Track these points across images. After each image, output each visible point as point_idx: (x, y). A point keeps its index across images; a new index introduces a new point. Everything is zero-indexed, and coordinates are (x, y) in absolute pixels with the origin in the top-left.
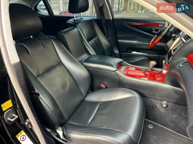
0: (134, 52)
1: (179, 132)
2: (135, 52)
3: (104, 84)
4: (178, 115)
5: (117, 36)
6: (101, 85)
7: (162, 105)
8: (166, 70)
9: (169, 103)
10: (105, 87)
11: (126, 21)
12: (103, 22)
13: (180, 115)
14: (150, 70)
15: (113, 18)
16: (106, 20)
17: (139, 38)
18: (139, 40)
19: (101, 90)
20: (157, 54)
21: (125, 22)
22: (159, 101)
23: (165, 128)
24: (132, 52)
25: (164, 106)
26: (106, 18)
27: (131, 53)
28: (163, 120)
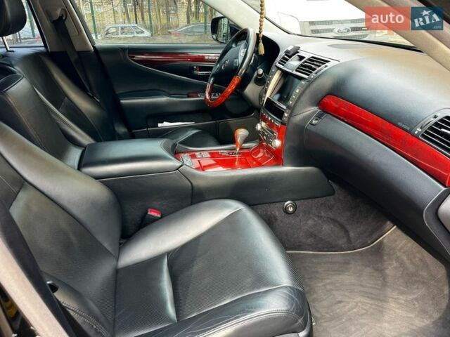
0: (162, 123)
1: (323, 248)
2: (166, 124)
3: (154, 209)
4: (316, 219)
5: (114, 92)
6: (149, 213)
7: (286, 210)
8: (279, 139)
9: (296, 202)
10: (159, 216)
11: (129, 53)
12: (73, 58)
13: (320, 217)
14: (238, 149)
15: (94, 47)
16: (79, 53)
17: (166, 90)
18: (169, 95)
19: (154, 224)
20: (211, 119)
21: (127, 57)
22: (278, 205)
23: (300, 253)
24: (160, 125)
25: (291, 210)
26: (78, 47)
27: (157, 126)
28: (292, 240)
